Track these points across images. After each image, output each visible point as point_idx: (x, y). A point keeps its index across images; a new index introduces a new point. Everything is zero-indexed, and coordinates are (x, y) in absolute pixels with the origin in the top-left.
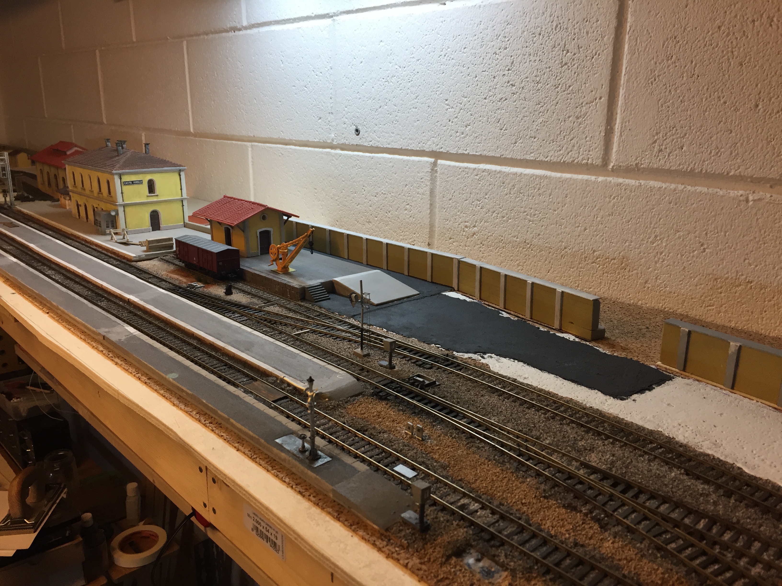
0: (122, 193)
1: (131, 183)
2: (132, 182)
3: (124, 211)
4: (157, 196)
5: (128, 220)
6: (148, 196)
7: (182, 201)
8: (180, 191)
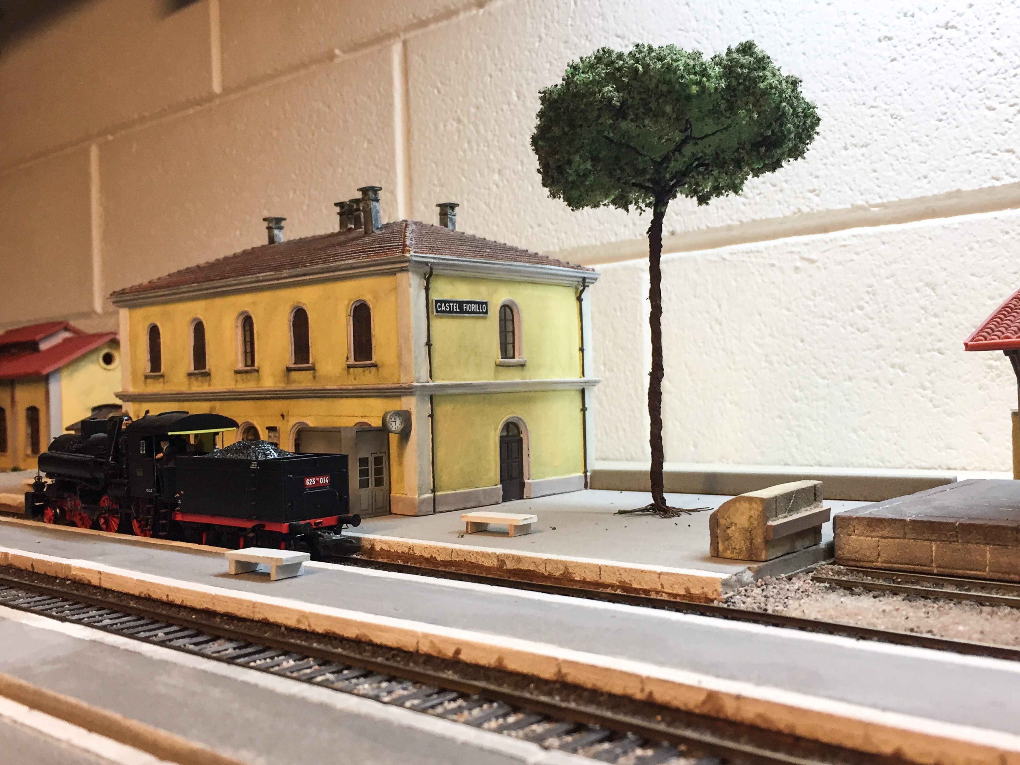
0: (429, 344)
1: (456, 307)
2: (461, 304)
3: (432, 416)
4: (523, 365)
5: (440, 454)
6: (498, 365)
7: (583, 392)
8: (577, 354)
